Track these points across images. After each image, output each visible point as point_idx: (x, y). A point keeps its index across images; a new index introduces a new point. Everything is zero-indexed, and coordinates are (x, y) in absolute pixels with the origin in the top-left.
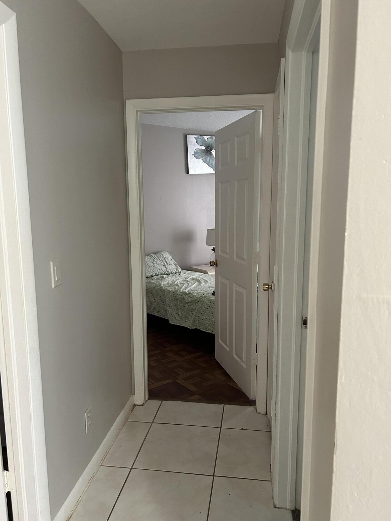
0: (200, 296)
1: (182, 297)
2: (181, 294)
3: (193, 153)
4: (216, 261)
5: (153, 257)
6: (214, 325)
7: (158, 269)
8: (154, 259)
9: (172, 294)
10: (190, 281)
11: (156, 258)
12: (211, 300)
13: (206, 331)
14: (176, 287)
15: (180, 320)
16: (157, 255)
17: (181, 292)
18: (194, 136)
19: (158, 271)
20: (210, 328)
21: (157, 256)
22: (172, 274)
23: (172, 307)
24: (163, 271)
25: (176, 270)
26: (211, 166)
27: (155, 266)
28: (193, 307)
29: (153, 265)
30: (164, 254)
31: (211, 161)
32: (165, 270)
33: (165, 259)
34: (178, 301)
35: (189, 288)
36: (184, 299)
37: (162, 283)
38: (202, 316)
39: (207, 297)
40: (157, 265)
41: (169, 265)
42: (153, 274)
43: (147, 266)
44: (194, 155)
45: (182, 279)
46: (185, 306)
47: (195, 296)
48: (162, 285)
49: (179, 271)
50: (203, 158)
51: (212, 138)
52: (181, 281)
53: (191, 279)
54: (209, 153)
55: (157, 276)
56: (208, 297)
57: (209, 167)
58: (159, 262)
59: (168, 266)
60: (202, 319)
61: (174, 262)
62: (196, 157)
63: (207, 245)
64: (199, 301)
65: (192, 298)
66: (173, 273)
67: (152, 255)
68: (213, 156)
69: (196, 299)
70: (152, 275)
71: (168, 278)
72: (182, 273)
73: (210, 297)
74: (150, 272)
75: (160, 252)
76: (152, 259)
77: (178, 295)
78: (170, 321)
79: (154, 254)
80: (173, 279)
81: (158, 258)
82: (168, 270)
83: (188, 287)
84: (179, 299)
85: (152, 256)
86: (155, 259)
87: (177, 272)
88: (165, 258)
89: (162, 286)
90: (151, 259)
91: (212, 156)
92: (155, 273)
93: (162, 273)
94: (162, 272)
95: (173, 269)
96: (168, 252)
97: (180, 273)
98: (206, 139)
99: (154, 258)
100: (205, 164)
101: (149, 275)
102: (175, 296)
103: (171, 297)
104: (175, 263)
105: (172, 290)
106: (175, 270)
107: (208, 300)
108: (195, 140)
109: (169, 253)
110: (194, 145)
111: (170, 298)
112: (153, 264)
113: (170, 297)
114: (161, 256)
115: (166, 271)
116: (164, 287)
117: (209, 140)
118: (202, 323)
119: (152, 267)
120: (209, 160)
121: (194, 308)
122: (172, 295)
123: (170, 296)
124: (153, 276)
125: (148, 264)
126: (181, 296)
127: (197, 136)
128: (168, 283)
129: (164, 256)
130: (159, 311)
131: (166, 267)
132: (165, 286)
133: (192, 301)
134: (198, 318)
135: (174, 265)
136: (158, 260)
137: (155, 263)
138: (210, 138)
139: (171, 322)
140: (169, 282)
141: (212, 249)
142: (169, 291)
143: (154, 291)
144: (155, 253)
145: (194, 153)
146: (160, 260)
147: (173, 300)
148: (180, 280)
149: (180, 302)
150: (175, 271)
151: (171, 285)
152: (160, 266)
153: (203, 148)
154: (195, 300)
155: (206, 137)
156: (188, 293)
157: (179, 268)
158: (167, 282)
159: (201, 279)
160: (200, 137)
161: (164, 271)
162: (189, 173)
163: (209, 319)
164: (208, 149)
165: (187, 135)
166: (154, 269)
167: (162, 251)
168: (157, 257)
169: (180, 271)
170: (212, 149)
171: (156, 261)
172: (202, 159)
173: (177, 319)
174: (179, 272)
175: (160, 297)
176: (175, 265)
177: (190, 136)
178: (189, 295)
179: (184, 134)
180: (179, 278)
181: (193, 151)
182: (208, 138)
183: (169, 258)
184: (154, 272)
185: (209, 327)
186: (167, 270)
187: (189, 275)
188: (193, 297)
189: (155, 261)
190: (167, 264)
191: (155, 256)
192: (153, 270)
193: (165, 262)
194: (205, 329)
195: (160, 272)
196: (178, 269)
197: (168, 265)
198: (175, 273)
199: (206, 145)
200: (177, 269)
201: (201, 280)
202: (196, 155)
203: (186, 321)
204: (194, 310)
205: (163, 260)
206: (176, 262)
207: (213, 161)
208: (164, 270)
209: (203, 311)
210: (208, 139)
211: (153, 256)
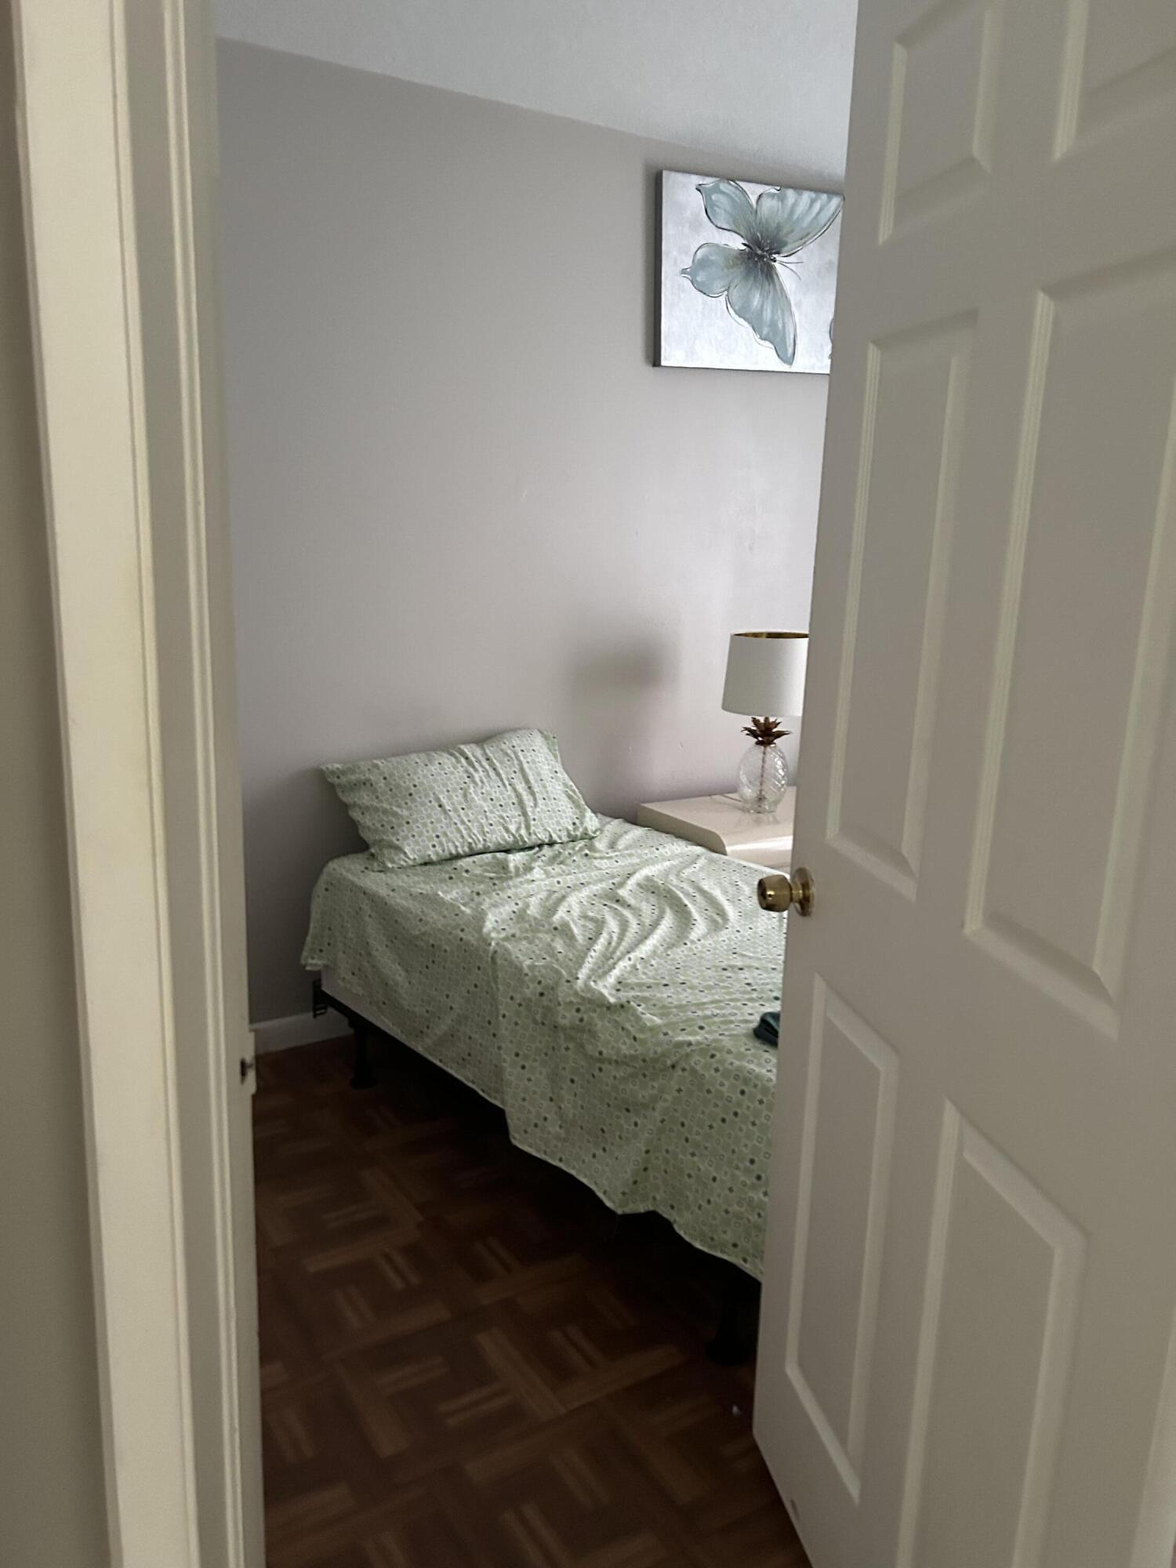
0: (680, 1038)
1: (581, 1020)
2: (579, 1004)
3: (687, 263)
4: (802, 876)
5: (467, 758)
6: (759, 1228)
7: (483, 821)
8: (471, 770)
9: (530, 990)
10: (632, 902)
11: (482, 766)
12: (745, 1082)
13: (705, 1249)
14: (559, 945)
15: (565, 1140)
16: (487, 751)
17: (576, 994)
18: (696, 180)
19: (484, 833)
20: (729, 1237)
21: (486, 754)
22: (551, 844)
23: (526, 1057)
24: (507, 830)
25: (571, 828)
26: (768, 334)
27: (470, 808)
28: (642, 1093)
29: (460, 803)
30: (519, 746)
31: (769, 311)
32: (518, 829)
33: (522, 770)
34: (562, 1036)
35: (621, 964)
36: (593, 1034)
37: (490, 916)
38: (689, 1157)
39: (720, 1050)
40: (485, 800)
41: (540, 802)
42: (456, 847)
43: (432, 808)
44: (691, 273)
45: (597, 888)
46: (597, 1072)
47: (651, 1029)
48: (489, 925)
49: (586, 829)
50: (735, 293)
51: (782, 198)
52: (588, 897)
53: (639, 885)
54: (762, 271)
55: (476, 858)
56: (729, 1052)
57: (757, 337)
58: (493, 789)
59: (536, 805)
60: (689, 1176)
61: (565, 785)
62: (703, 283)
63: (725, 707)
64: (673, 1067)
65: (635, 1039)
66: (560, 838)
67: (466, 749)
68: (778, 288)
69: (659, 1050)
70: (454, 852)
71: (529, 877)
72: (601, 845)
73: (740, 1056)
74: (446, 835)
75: (506, 735)
76: (461, 769)
77: (560, 1008)
78: (517, 1136)
79: (473, 746)
80: (552, 885)
81: (492, 765)
82: (533, 828)
83: (620, 959)
84: (564, 1029)
85: (463, 754)
86: (476, 770)
87: (578, 833)
88: (526, 766)
89: (485, 930)
90: (455, 768)
91: (774, 286)
92: (470, 840)
93: (505, 840)
94: (506, 835)
95: (558, 823)
96: (541, 733)
97: (592, 838)
98: (753, 199)
99: (471, 764)
100: (741, 321)
101: (437, 854)
102: (545, 1001)
103: (526, 1003)
104: (574, 791)
105: (532, 967)
106: (567, 825)
107: (726, 1074)
108: (698, 200)
109: (546, 738)
110: (695, 226)
111: (521, 1008)
112: (465, 796)
113: (520, 1005)
114: (507, 754)
115: (523, 832)
116: (493, 944)
117: (768, 204)
118: (688, 1193)
119: (456, 810)
120: (762, 306)
121: (643, 1097)
122: (533, 999)
123: (524, 999)
124: (458, 857)
125: (441, 797)
126: (580, 1015)
127: (709, 181)
128: (521, 916)
129: (520, 754)
130: (466, 1057)
131: (525, 814)
132: (503, 935)
133: (634, 1058)
134: (666, 1161)
135: (564, 798)
136: (492, 774)
137: (472, 790)
138: (773, 196)
139: (520, 1142)
140: (527, 906)
141: (746, 729)
142: (519, 969)
143: (446, 951)
144: (482, 740)
145: (691, 264)
146: (498, 775)
147: (535, 1021)
148: (585, 892)
149: (571, 1046)
150: (568, 831)
151: (536, 926)
152: (494, 806)
153: (737, 243)
154: (651, 1054)
155: (753, 191)
156: (615, 1006)
157: (589, 814)
158: (515, 908)
159: (691, 891)
160: (724, 186)
161: (514, 832)
162: (664, 363)
163: (731, 1190)
164: (759, 252)
165: (665, 173)
166: (463, 822)
167: (514, 730)
168: (488, 759)
169: (590, 833)
170: (778, 253)
171: (477, 779)
172: (728, 300)
173: (549, 1133)
174: (588, 837)
175: (472, 989)
176: (570, 797)
177: (680, 178)
178: (620, 1018)
179: (648, 167)
180: (582, 877)
181: (687, 253)
182: (760, 196)
183: (546, 767)
184: (463, 837)
185: (725, 1232)
186: (528, 827)
187: (631, 855)
188: (640, 1036)
189: (474, 782)
190: (533, 794)
191: (478, 752)
192: (462, 828)
193: (521, 787)
194: (702, 1237)
195: (498, 836)
196: (582, 823)
197: (535, 799)
198: (565, 839)
199: (749, 227)
200: (577, 821)
201: (687, 894)
202: (701, 273)
203: (599, 1152)
204: (645, 1106)
205: (513, 775)
206: (574, 787)
207: (779, 312)
208: (513, 828)
209: (695, 1129)
210: (764, 200)
211: (469, 754)
